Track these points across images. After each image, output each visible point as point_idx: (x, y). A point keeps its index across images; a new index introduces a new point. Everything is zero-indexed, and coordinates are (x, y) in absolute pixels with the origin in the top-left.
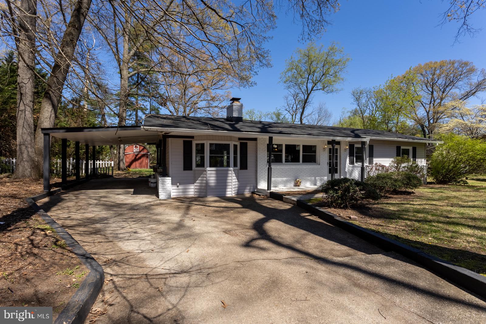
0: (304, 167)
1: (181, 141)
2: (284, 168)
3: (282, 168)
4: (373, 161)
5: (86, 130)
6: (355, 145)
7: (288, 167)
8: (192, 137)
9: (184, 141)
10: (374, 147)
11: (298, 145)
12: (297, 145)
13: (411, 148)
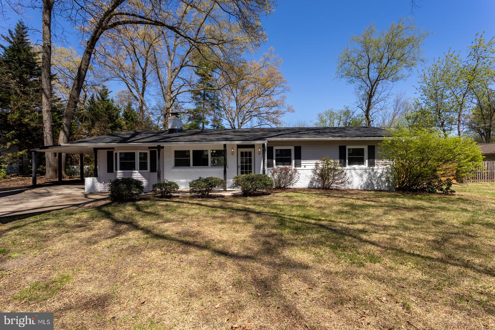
0: (210, 171)
1: (106, 151)
2: (189, 171)
3: (187, 171)
4: (301, 163)
5: (50, 147)
6: (274, 147)
7: (193, 171)
8: (113, 148)
9: (108, 151)
10: (302, 149)
11: (207, 150)
12: (205, 150)
13: (366, 148)
